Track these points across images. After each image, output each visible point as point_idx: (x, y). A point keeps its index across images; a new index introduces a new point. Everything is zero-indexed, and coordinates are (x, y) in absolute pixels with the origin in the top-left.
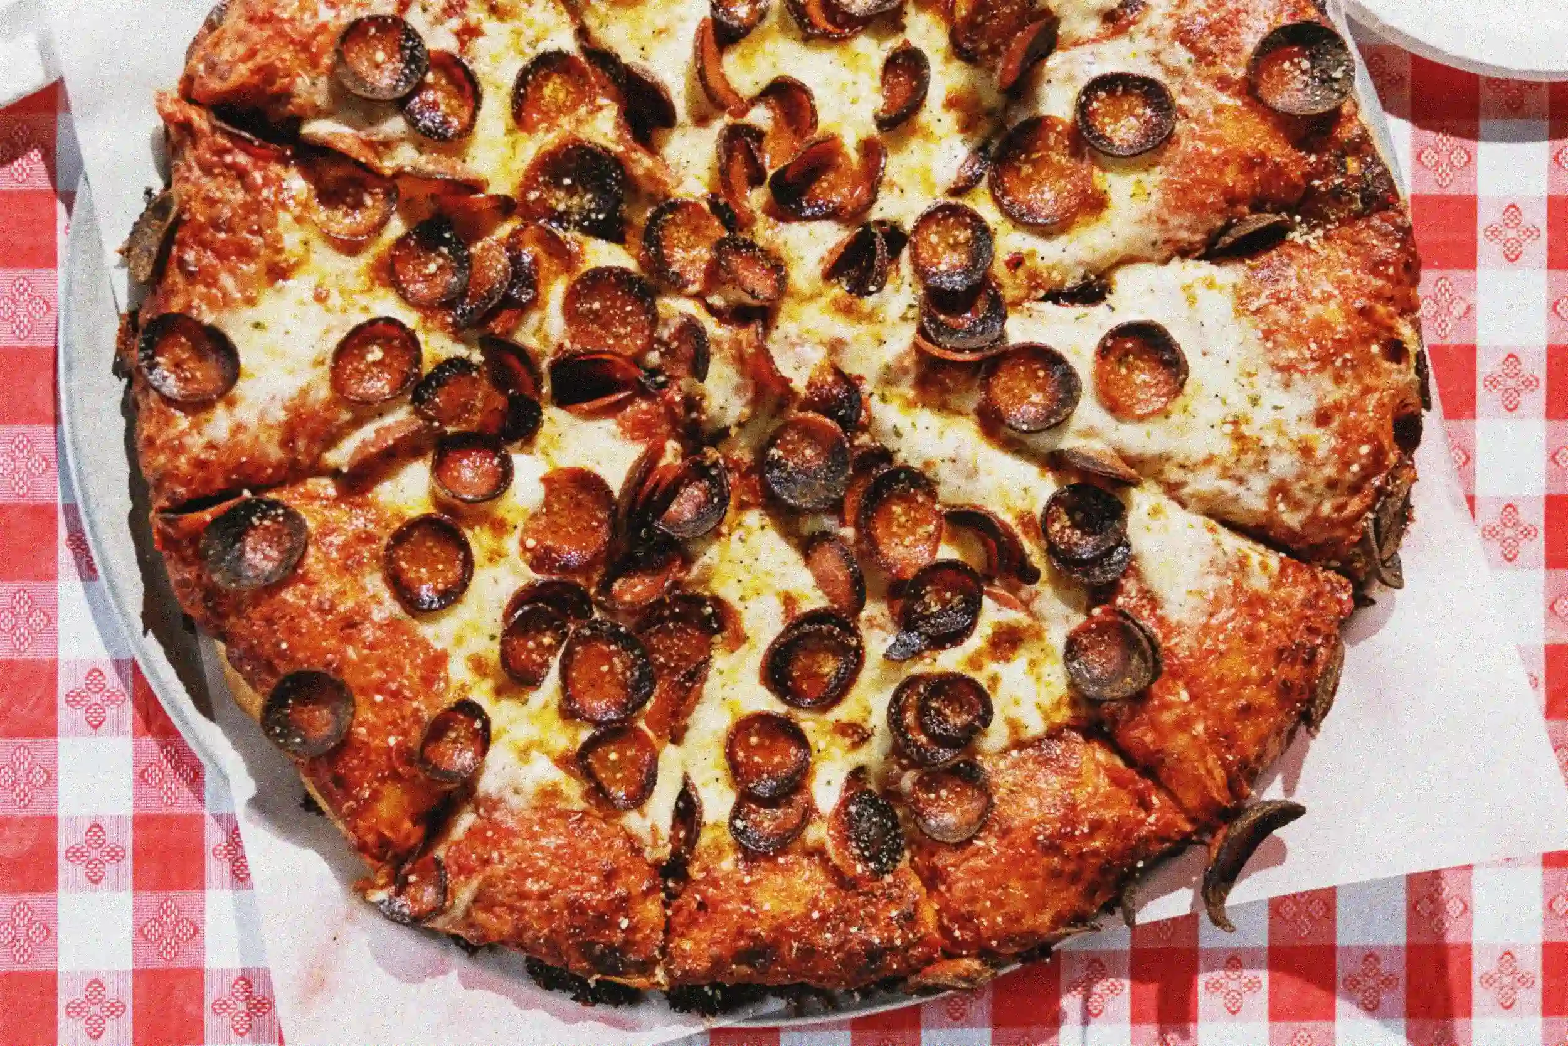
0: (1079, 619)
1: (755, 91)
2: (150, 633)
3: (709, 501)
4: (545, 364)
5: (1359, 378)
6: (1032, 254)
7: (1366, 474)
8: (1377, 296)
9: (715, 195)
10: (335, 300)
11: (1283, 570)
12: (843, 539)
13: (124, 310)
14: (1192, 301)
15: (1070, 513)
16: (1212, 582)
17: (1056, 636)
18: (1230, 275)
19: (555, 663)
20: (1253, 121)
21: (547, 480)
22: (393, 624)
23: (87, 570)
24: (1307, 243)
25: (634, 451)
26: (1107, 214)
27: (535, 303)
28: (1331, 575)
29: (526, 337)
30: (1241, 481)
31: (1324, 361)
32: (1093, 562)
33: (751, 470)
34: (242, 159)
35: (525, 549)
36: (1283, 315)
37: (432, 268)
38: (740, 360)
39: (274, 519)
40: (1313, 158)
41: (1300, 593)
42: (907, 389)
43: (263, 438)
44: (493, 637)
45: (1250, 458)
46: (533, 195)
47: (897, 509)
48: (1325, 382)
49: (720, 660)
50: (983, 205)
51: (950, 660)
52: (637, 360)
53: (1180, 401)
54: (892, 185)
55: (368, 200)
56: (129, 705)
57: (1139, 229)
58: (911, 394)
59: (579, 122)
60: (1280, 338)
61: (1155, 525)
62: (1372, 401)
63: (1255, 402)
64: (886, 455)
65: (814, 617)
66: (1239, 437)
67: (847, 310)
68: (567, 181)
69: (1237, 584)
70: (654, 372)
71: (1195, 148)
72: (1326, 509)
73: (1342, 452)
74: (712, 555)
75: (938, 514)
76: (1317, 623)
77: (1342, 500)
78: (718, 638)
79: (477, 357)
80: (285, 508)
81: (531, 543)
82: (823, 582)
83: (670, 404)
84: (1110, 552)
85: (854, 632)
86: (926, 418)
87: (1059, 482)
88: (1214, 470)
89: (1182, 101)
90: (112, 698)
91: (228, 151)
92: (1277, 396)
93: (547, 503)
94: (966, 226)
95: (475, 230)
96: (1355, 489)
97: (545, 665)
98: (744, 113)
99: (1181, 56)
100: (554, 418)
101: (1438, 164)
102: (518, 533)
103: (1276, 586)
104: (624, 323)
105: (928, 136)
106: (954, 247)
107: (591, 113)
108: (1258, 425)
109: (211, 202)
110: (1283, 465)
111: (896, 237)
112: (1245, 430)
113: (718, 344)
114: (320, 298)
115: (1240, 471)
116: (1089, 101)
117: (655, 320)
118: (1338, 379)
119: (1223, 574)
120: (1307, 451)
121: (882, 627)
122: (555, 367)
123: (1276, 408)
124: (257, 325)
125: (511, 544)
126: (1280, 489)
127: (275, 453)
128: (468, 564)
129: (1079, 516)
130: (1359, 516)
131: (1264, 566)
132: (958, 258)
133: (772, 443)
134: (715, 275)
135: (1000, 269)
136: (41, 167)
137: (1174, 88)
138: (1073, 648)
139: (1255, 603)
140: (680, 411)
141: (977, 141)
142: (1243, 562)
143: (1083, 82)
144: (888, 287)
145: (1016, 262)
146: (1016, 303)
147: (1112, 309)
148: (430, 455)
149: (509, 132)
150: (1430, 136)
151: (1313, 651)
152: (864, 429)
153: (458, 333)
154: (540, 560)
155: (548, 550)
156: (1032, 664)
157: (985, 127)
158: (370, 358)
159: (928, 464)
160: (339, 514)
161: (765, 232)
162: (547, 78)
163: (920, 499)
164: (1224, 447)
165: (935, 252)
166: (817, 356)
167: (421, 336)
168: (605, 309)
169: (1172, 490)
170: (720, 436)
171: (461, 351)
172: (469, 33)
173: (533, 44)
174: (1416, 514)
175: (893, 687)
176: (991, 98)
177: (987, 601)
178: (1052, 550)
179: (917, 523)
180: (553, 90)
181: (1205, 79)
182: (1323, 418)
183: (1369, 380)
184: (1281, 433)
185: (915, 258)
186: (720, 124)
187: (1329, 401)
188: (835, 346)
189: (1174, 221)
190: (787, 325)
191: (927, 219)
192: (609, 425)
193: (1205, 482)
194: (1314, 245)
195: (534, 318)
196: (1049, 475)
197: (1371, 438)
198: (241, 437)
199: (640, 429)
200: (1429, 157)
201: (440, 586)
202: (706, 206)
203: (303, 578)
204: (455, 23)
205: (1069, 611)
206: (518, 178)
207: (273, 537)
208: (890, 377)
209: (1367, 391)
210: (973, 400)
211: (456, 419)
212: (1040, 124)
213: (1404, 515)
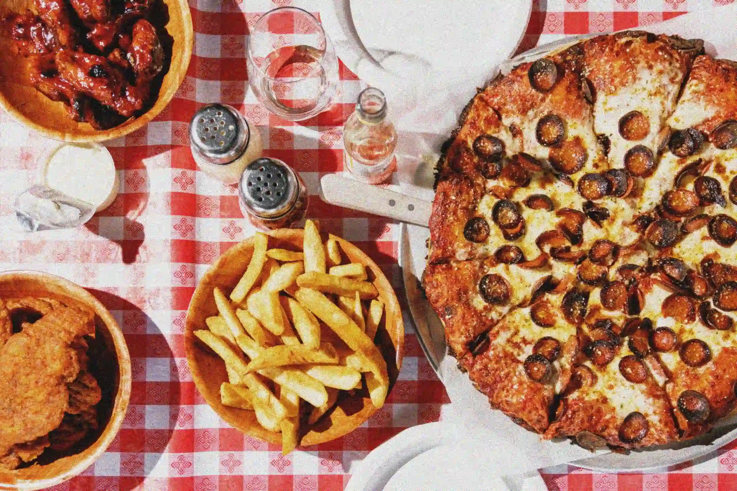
0: (712, 145)
1: (539, 250)
2: (713, 442)
3: (671, 264)
4: (628, 317)
5: (637, 56)
6: (593, 161)
7: (667, 52)
8: (611, 50)
9: (575, 263)
10: (612, 383)
11: (695, 78)
12: (685, 222)
13: (610, 451)
14: (610, 109)
15: (678, 148)
16: (702, 103)
17: (718, 152)
18: (601, 97)
19: (724, 313)
20: (556, 91)
21: (665, 316)
22: (715, 363)
23: (688, 464)
24: (589, 71)
25: (656, 288)
26: (581, 136)
27: (610, 319)
28: (695, 62)
29: (620, 323)
30: (669, 93)
31: (633, 67)
32: (694, 141)
33: (661, 251)
34: (570, 412)
35: (688, 323)
36: (617, 80)
37: (600, 353)
38: (629, 255)
39: (683, 401)
40: (567, 71)
41: (704, 73)
42: (637, 201)
43: (657, 405)
44: (717, 333)
45: (662, 90)
46: (576, 321)
47: (674, 204)
48: (639, 66)
49: (722, 260)
50: (577, 177)
51: (725, 187)
52: (627, 288)
53: (643, 113)
54: (571, 205)
55: (579, 373)
56: (732, 451)
57: (585, 127)
58: (639, 200)
59: (553, 306)
60: (625, 81)
61: (682, 120)
62: (644, 51)
63: (644, 89)
64: (657, 207)
65: (710, 230)
66: (655, 94)
67: (613, 220)
68: (572, 310)
69: (703, 94)
70: (630, 282)
71: (563, 109)
72: (678, 65)
73: (661, 61)
74: (689, 264)
75: (677, 190)
76: (714, 67)
77: (674, 61)
78: (714, 261)
79: (627, 338)
80: (680, 397)
81: (686, 321)
82: (699, 227)
83: (642, 277)
84: (692, 136)
85: (714, 218)
86: (646, 194)
87: (667, 151)
88: (665, 102)
89: (546, 113)
90: (730, 456)
91: (567, 416)
92: (643, 82)
93: (673, 316)
94: (585, 182)
95: (587, 339)
96: (671, 56)
97: (725, 317)
98: (546, 254)
99: (531, 113)
100: (644, 314)
101: (554, 25)
102: (684, 325)
103: (702, 81)
104: (615, 292)
105: (554, 195)
106: (590, 186)
107: (550, 303)
108: (651, 87)
109: (582, 422)
110: (665, 80)
111: (588, 205)
112: (653, 91)
113: (624, 261)
114: (611, 387)
115: (666, 93)
116: (545, 143)
117: (616, 282)
118: (638, 62)
119: (699, 99)
120: (661, 72)
121: (713, 209)
122: (630, 314)
123: (647, 82)
124: (622, 406)
125: (688, 327)
126: (672, 80)
127: (661, 401)
128: (695, 341)
129: (678, 145)
130: (679, 54)
131: (696, 85)
132: (595, 185)
133: (653, 244)
134: (602, 262)
135: (598, 171)
136: (560, 479)
137: (542, 115)
138: (722, 147)
139: (709, 89)
140: (644, 274)
141: (555, 178)
142: (695, 92)
143: (538, 144)
144: (606, 207)
145: (596, 166)
146: (609, 165)
147: (611, 135)
148: (658, 353)
149: (555, 328)
150: (545, 28)
151: (723, 69)
152: (649, 214)
153: (621, 344)
154: (692, 318)
155: (688, 316)
156: (726, 160)
157: (550, 175)
158: (630, 372)
159: (661, 193)
160: (679, 381)
161: (586, 247)
162: (537, 316)
163: (671, 196)
164: (658, 99)
165: (593, 192)
166: (627, 230)
167: (623, 356)
168: (612, 298)
169: (670, 115)
170: (650, 261)
171: (626, 343)
172: (525, 341)
173: (526, 321)
174: (675, 33)
175: (732, 204)
176: (541, 174)
177: (706, 175)
178: (691, 154)
179: (679, 198)
180: (541, 315)
181: (540, 106)
182: (650, 67)
183: (638, 52)
184: (655, 80)
185: (595, 198)
186: (552, 261)
187: (646, 65)
188: (624, 224)
189: (584, 114)
190: (616, 239)
191: (583, 195)
192: (648, 297)
193: (669, 104)
194: (591, 69)
195: (615, 321)
196: (664, 155)
197: (656, 51)
198: (657, 412)
199: (648, 286)
200: (552, 28)
201: (702, 349)
202: (579, 266)
203: (703, 392)
204: (522, 345)
205: (710, 148)
206: (570, 326)
207: (689, 402)
208: (634, 206)
209: (641, 53)
210: (641, 180)
211: (645, 345)
212: (551, 158)
213: (676, 38)
